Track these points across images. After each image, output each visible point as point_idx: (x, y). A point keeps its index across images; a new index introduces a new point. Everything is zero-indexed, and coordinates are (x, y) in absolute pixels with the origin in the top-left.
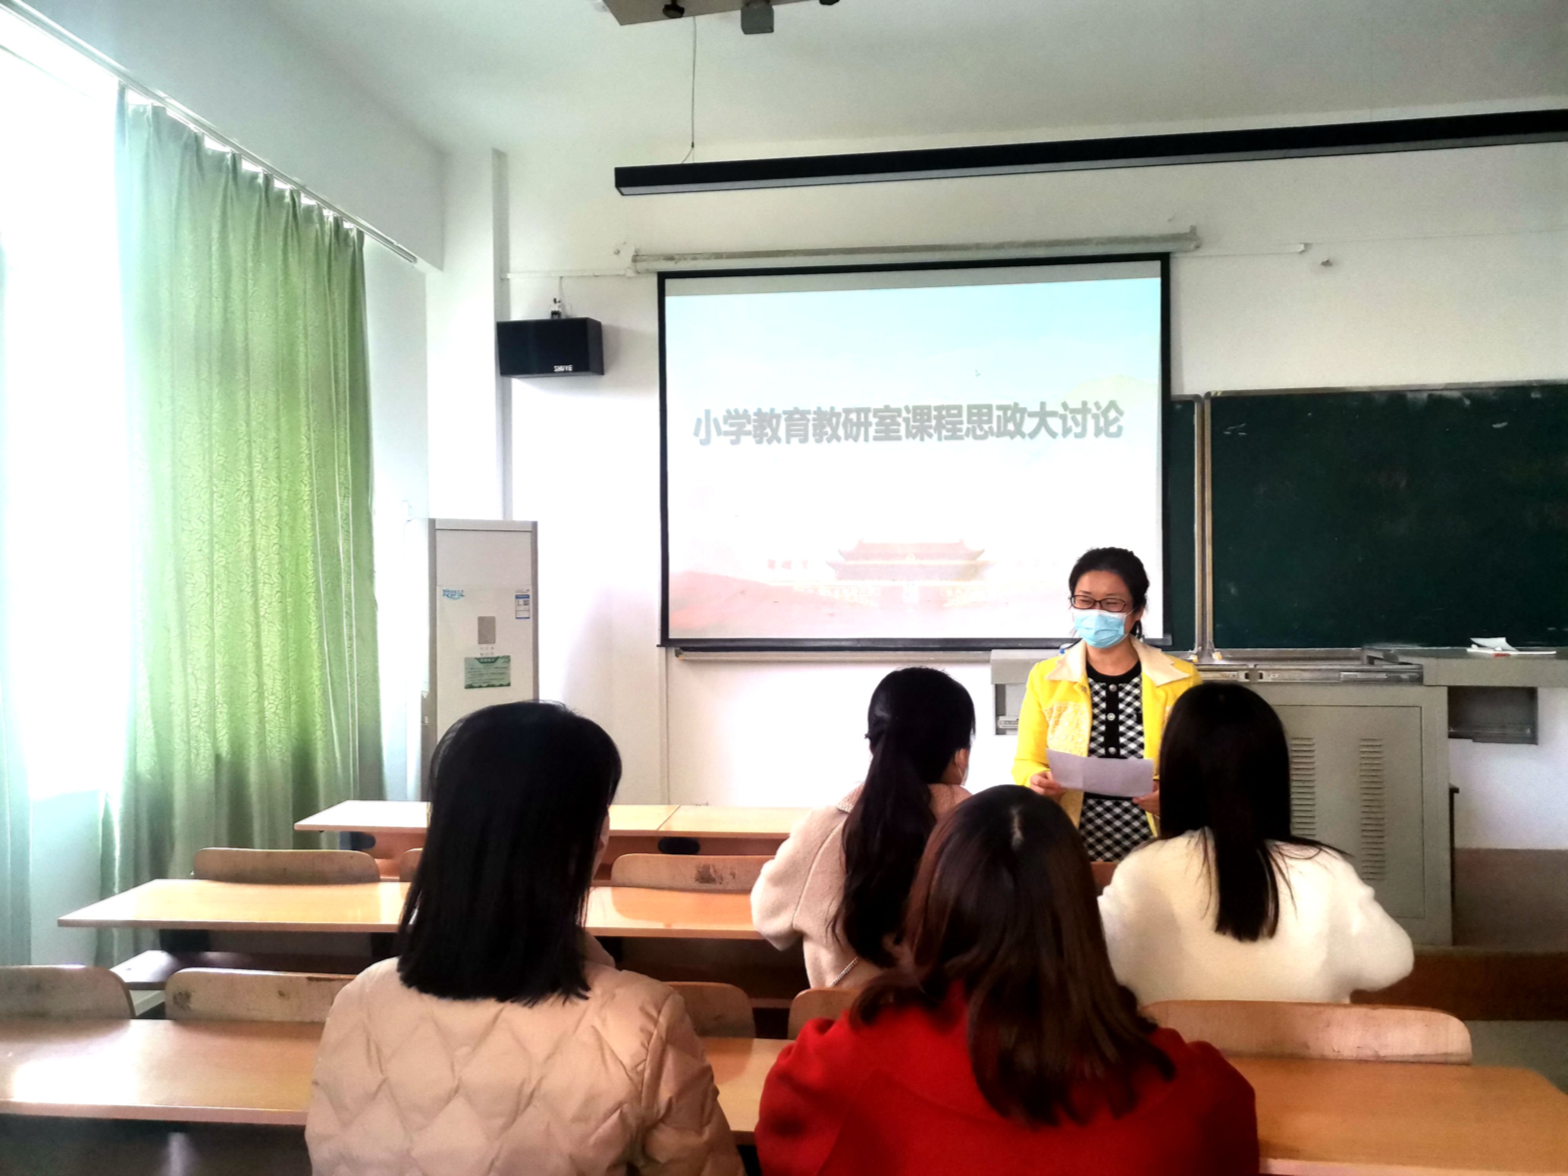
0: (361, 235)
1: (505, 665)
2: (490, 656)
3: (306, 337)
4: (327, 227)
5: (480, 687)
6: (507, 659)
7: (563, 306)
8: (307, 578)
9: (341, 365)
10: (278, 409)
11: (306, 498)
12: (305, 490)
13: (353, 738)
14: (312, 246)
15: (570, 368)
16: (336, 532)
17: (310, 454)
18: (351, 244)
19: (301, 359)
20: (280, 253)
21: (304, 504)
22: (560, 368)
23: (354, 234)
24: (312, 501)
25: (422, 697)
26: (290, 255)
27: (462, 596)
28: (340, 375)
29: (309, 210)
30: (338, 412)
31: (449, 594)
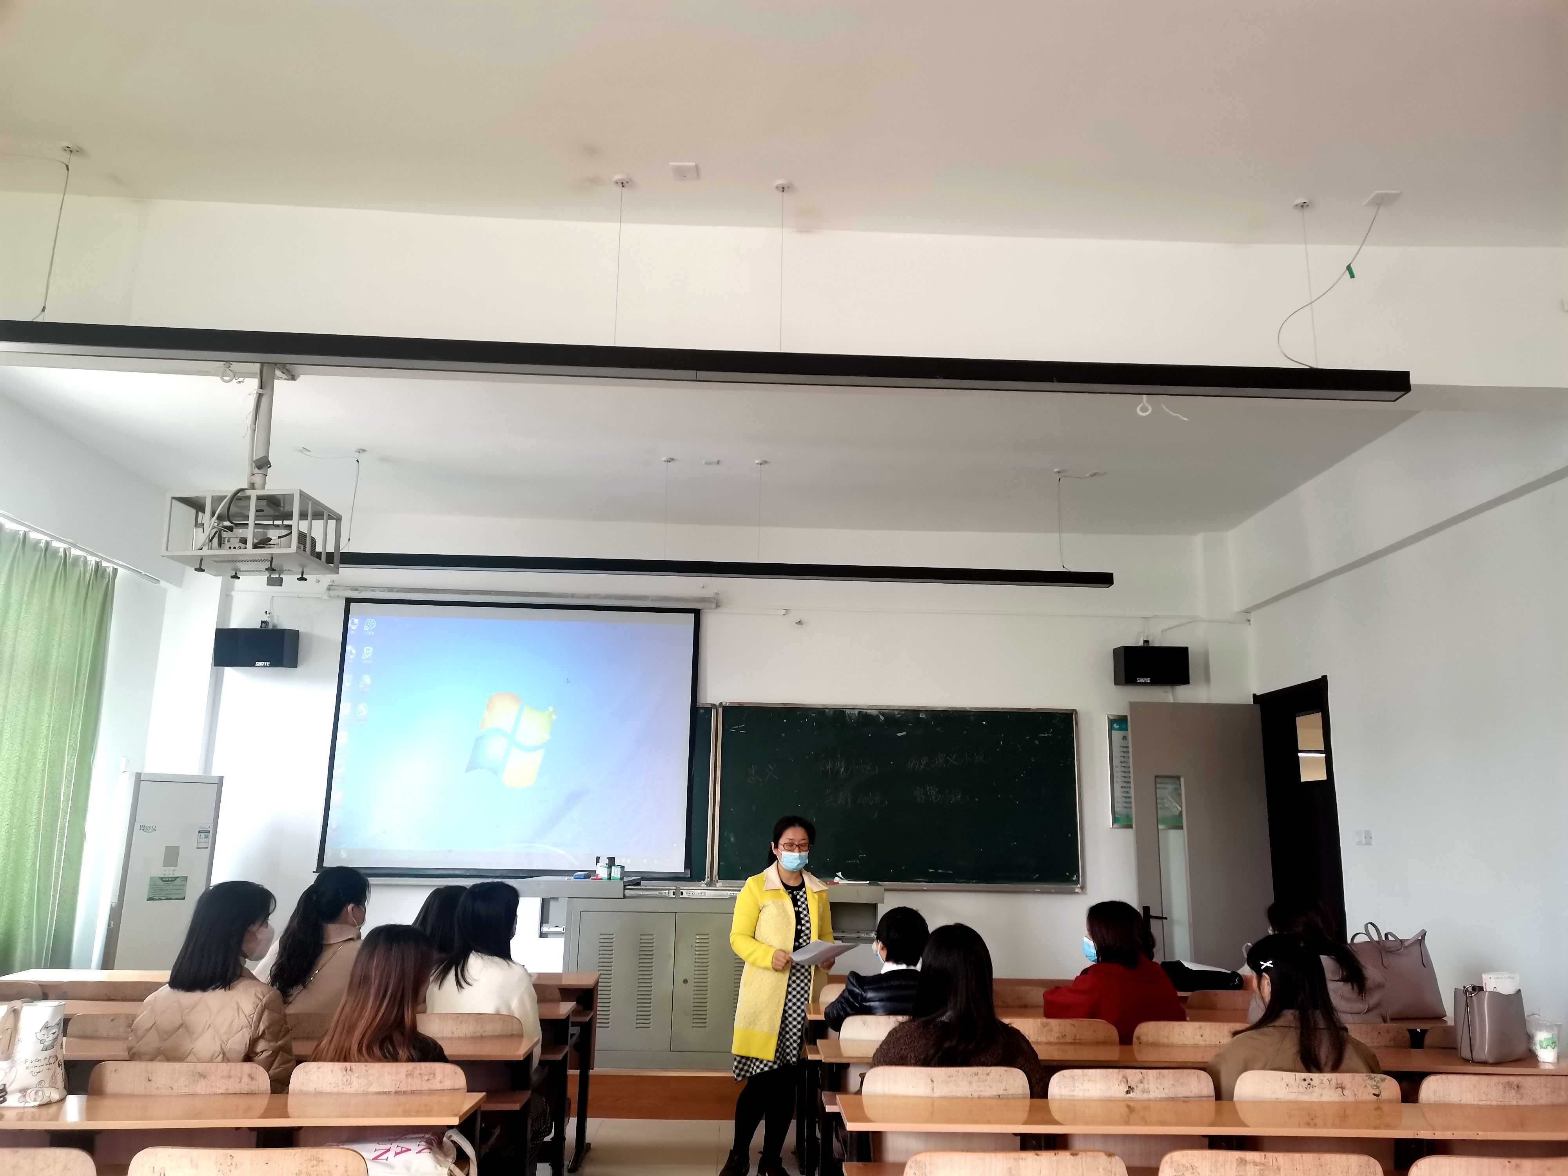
0: (115, 571)
1: (183, 883)
2: (171, 876)
3: (60, 645)
4: (89, 568)
5: (160, 899)
6: (185, 878)
7: (272, 617)
8: (31, 815)
9: (84, 662)
10: (29, 696)
11: (40, 757)
12: (41, 752)
13: (49, 936)
14: (75, 580)
15: (268, 663)
16: (61, 781)
17: (49, 727)
18: (107, 577)
19: (53, 661)
20: (50, 588)
21: (38, 762)
22: (261, 663)
23: (110, 570)
24: (45, 760)
25: (111, 906)
26: (57, 590)
27: (155, 830)
28: (83, 669)
29: (76, 558)
30: (76, 694)
31: (143, 828)
